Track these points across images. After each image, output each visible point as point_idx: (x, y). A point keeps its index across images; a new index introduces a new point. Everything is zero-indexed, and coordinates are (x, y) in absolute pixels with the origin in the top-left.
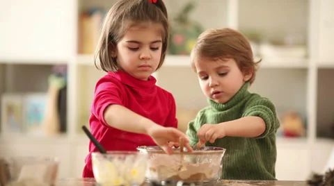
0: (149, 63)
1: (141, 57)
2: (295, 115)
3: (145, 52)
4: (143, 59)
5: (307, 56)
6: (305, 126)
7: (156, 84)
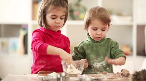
0: (59, 25)
1: (56, 22)
2: (127, 46)
3: (58, 20)
4: (57, 23)
5: (132, 20)
6: (132, 50)
7: (61, 33)
